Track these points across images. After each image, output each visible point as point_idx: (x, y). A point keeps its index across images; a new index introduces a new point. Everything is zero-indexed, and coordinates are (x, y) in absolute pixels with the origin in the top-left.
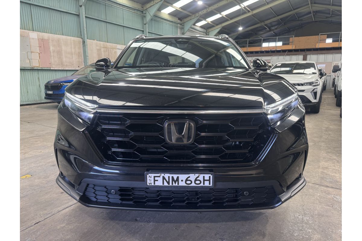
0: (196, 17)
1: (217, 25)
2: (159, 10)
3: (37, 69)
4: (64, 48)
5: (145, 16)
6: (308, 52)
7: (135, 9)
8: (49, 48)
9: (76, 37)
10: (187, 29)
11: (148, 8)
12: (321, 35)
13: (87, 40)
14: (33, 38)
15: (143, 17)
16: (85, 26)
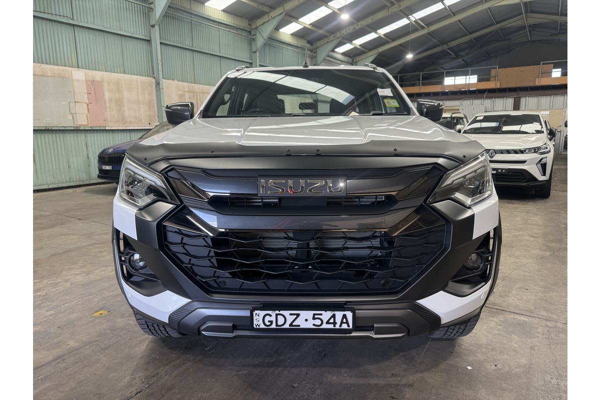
0: (336, 38)
1: (370, 50)
2: (277, 28)
3: (83, 129)
4: (126, 94)
5: (254, 39)
6: (521, 93)
7: (237, 29)
8: (104, 95)
9: (145, 76)
10: (322, 58)
11: (259, 26)
12: (543, 64)
13: (164, 80)
14: (78, 80)
15: (252, 41)
16: (159, 58)
